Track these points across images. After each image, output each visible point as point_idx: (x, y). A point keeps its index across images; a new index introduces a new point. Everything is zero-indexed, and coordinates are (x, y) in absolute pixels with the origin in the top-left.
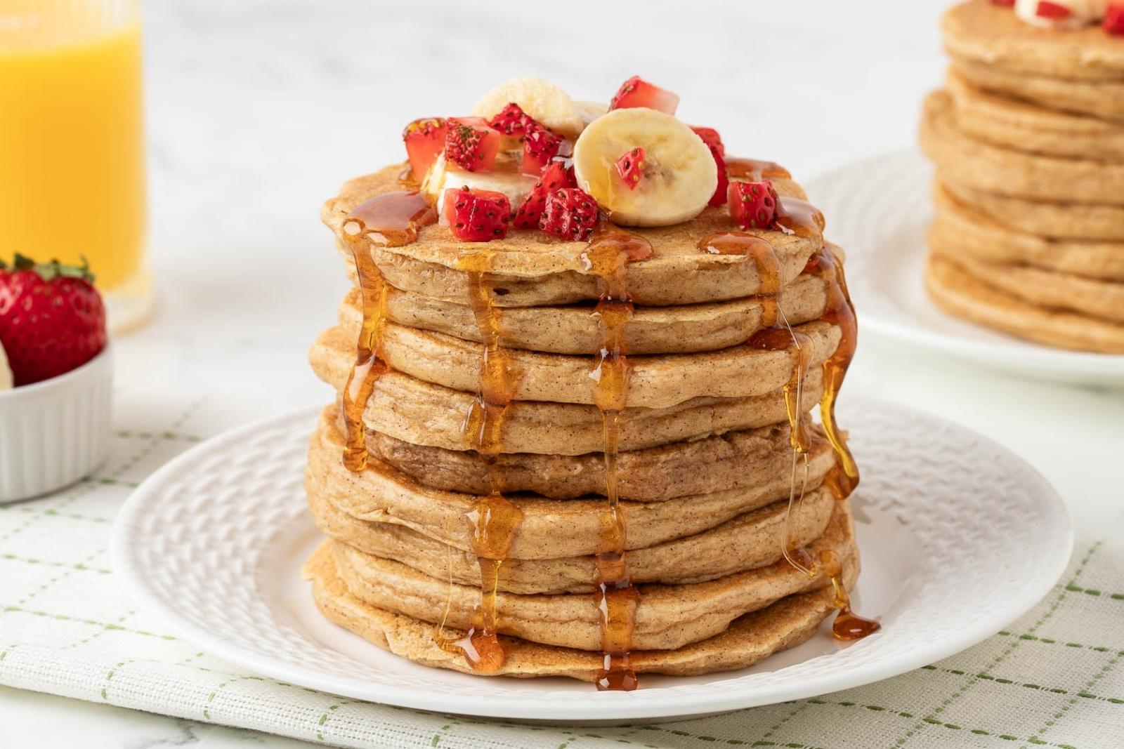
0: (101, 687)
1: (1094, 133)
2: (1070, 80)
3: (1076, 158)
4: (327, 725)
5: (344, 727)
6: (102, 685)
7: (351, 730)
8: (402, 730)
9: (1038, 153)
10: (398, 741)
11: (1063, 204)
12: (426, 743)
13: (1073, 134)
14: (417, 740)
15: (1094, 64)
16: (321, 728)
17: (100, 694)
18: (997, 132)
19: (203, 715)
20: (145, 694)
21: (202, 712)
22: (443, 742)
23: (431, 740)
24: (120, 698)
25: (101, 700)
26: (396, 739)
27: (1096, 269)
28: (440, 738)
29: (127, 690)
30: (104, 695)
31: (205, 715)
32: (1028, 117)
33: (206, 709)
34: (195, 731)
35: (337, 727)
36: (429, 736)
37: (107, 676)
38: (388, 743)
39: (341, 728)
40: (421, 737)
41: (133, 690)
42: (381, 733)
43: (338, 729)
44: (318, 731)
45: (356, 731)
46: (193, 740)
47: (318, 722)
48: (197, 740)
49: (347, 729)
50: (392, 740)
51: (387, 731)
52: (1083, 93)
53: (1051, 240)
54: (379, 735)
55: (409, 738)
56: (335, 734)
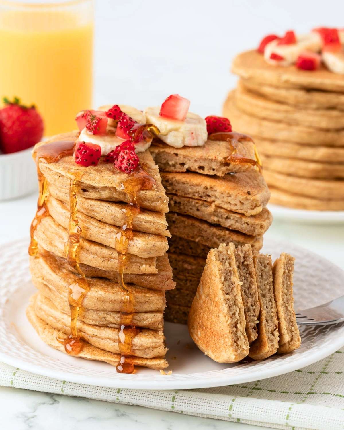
0: (11, 379)
1: (287, 112)
2: (277, 87)
3: (279, 121)
4: (121, 394)
5: (129, 394)
6: (11, 378)
7: (133, 395)
8: (157, 395)
9: (264, 119)
10: (156, 400)
11: (273, 141)
12: (169, 400)
13: (278, 111)
14: (165, 399)
15: (287, 82)
16: (118, 395)
17: (10, 382)
18: (248, 108)
19: (61, 391)
20: (32, 382)
21: (61, 389)
22: (177, 399)
23: (171, 399)
24: (20, 384)
25: (11, 386)
26: (155, 399)
27: (286, 170)
28: (176, 398)
29: (24, 381)
30: (12, 383)
31: (62, 390)
32: (261, 103)
33: (62, 388)
34: (57, 399)
35: (126, 394)
36: (170, 397)
37: (13, 374)
38: (151, 401)
39: (128, 395)
40: (166, 397)
41: (27, 380)
42: (147, 396)
43: (127, 395)
44: (117, 396)
45: (135, 396)
46: (57, 402)
47: (117, 392)
48: (59, 402)
49: (131, 395)
50: (153, 399)
51: (150, 395)
52: (283, 93)
53: (268, 156)
54: (146, 397)
55: (161, 398)
56: (126, 397)
